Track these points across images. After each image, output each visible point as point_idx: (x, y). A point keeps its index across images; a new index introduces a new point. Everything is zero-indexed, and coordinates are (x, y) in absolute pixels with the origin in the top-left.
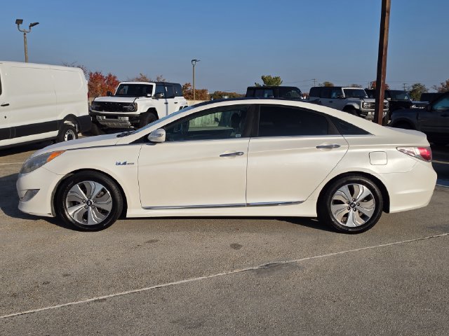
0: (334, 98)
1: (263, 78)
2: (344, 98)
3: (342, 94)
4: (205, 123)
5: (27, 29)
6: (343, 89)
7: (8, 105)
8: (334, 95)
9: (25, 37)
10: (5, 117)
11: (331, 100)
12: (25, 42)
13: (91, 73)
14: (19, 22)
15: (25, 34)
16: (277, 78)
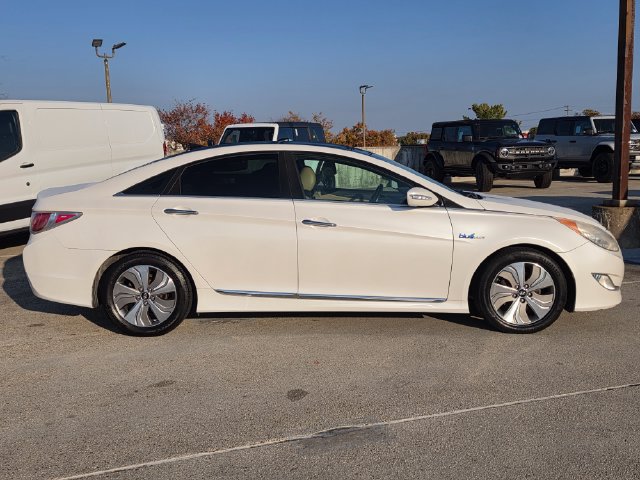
0: (578, 135)
1: (475, 109)
2: (595, 135)
3: (591, 128)
4: (366, 182)
5: (110, 54)
6: (592, 119)
7: (32, 165)
8: (578, 130)
9: (106, 66)
10: (28, 184)
11: (572, 138)
12: (107, 73)
13: (218, 115)
14: (97, 43)
15: (106, 61)
16: (496, 108)
